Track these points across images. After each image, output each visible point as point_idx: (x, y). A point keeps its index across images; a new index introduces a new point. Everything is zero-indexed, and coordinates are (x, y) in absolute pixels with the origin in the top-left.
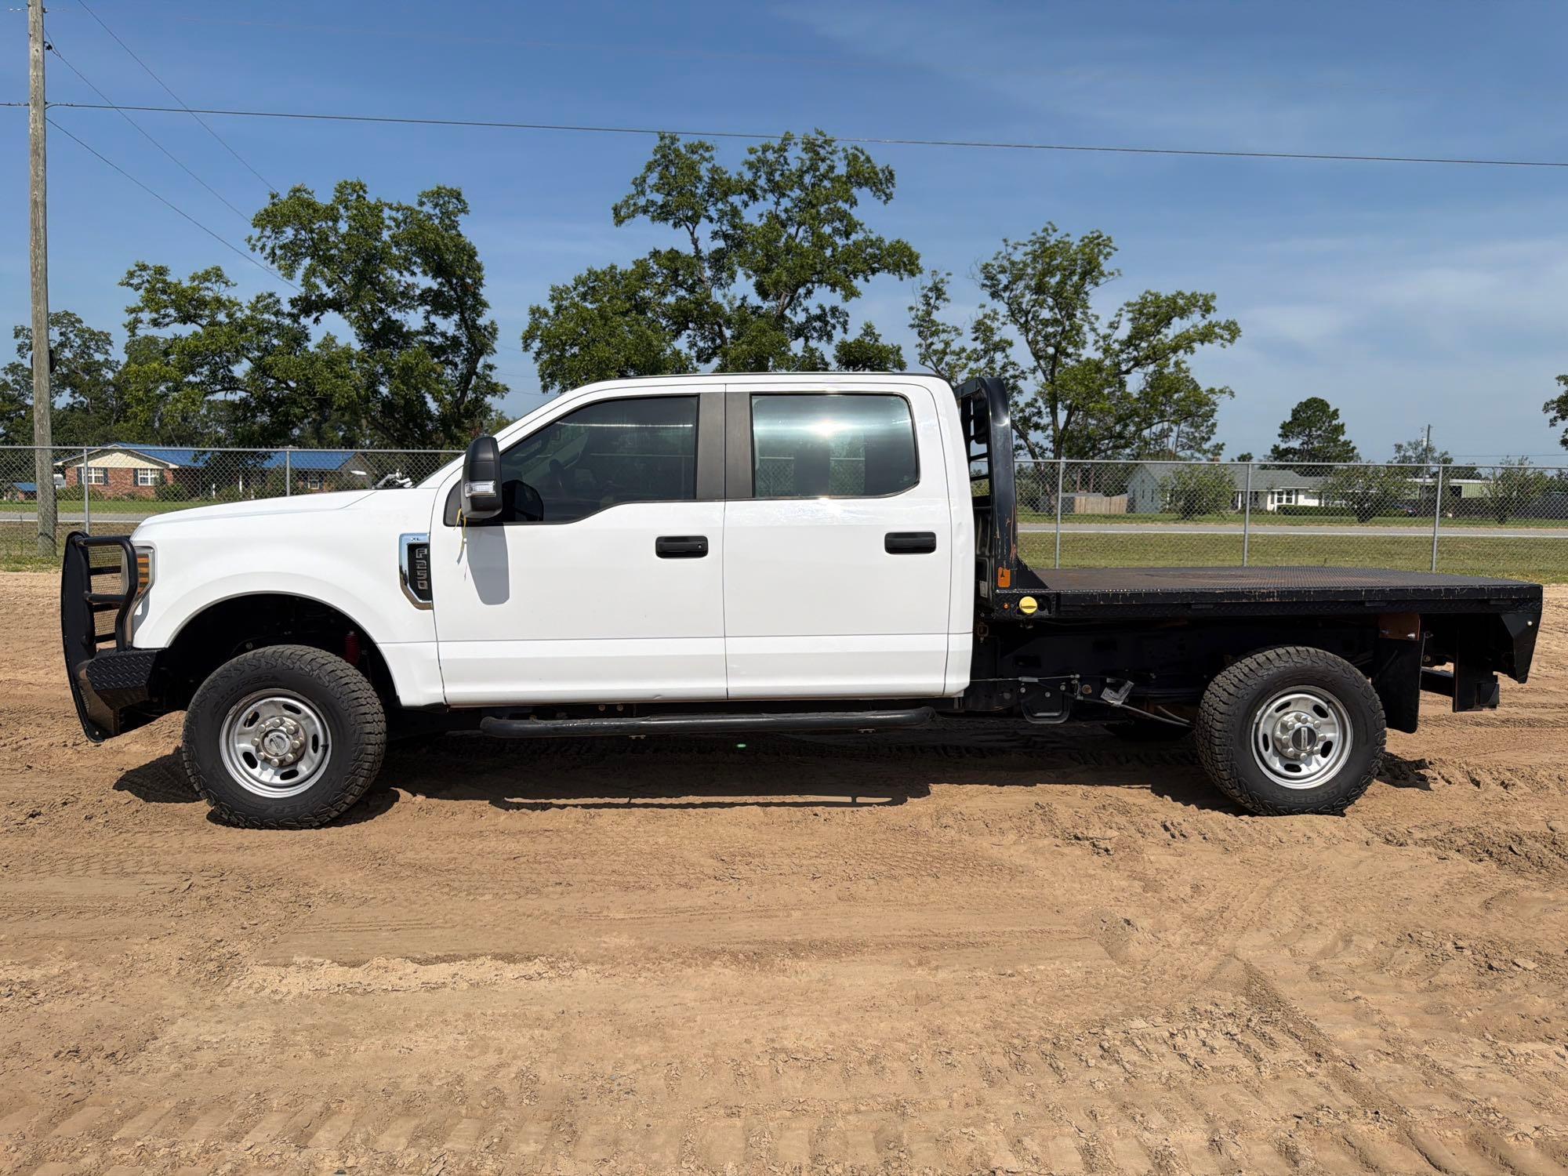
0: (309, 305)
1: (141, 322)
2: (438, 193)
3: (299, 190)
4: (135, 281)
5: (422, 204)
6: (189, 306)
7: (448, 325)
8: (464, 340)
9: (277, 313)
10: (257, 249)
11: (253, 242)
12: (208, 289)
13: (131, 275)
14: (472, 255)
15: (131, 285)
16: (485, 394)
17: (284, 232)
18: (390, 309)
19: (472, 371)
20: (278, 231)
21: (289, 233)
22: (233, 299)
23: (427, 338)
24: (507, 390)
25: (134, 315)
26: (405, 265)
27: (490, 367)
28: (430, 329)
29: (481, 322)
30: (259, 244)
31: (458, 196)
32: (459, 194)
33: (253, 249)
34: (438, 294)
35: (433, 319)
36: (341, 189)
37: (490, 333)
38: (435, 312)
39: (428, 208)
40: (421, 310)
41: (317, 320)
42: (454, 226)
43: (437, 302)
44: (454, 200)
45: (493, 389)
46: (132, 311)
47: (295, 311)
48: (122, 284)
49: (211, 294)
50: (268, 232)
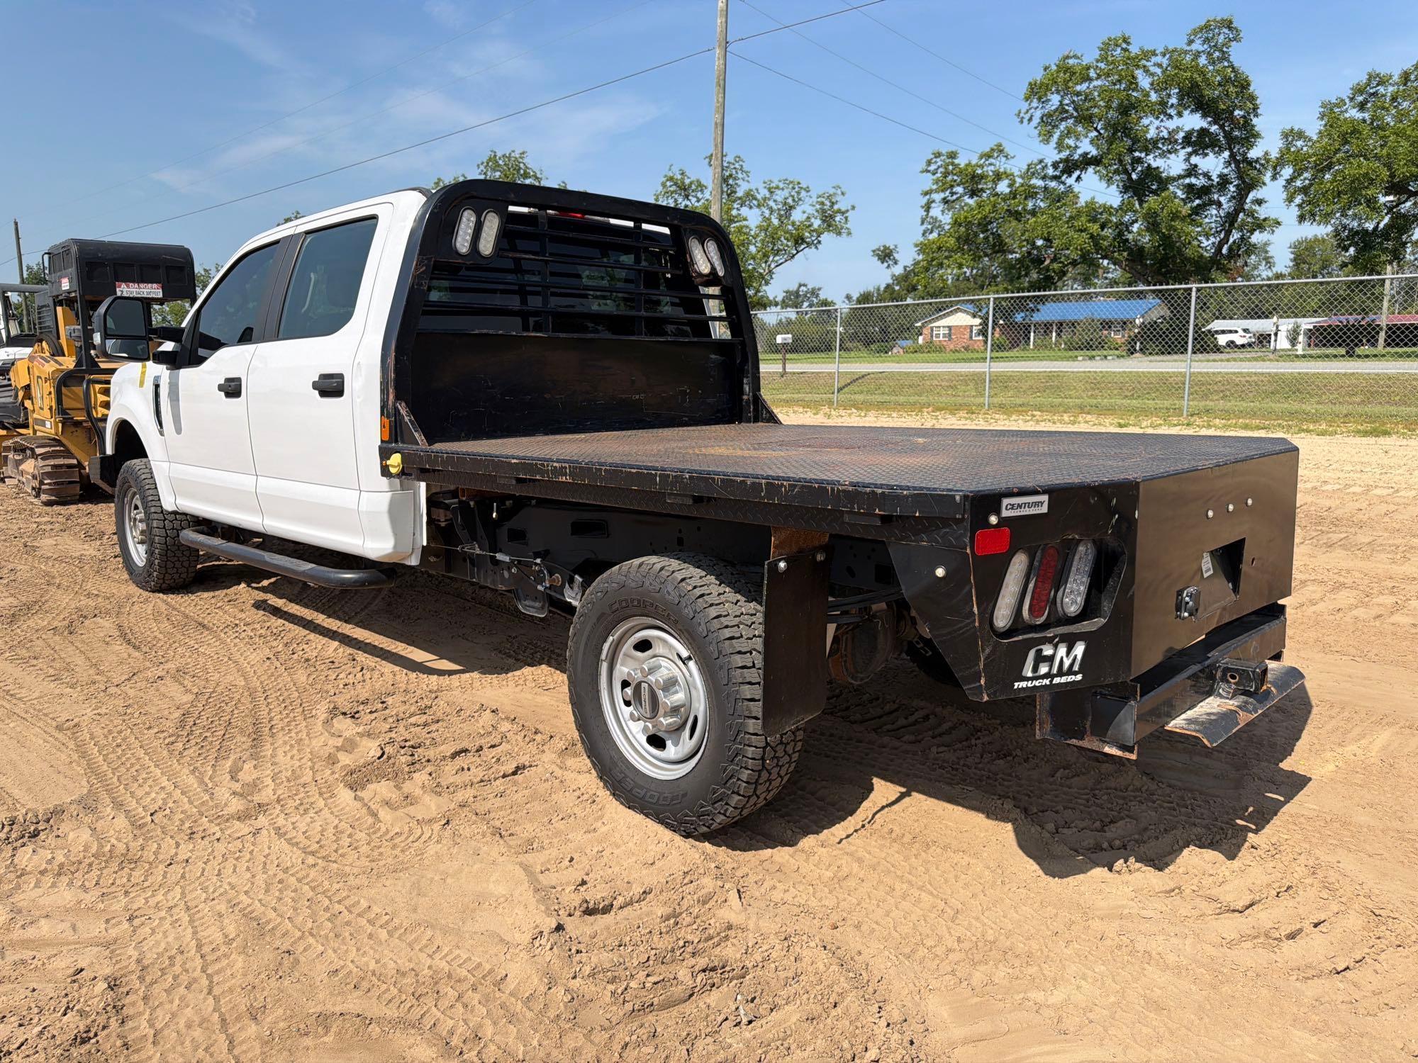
0: (1070, 166)
1: (933, 201)
2: (1207, 27)
3: (1068, 57)
4: (932, 168)
5: (1190, 42)
6: (973, 182)
7: (1213, 164)
8: (1233, 175)
9: (1044, 178)
10: (1025, 121)
11: (1022, 115)
12: (990, 164)
13: (929, 163)
14: (1244, 85)
15: (929, 171)
16: (1252, 232)
17: (1049, 100)
18: (1150, 157)
19: (1239, 208)
20: (1043, 100)
21: (1055, 99)
22: (1008, 171)
23: (1187, 181)
24: (1279, 223)
25: (928, 197)
26: (1161, 110)
27: (1259, 202)
28: (1192, 171)
29: (1254, 154)
30: (1027, 117)
31: (1228, 24)
32: (1231, 22)
33: (1022, 122)
34: (1203, 132)
35: (1194, 160)
36: (1106, 47)
37: (1262, 165)
38: (1195, 152)
39: (1197, 46)
40: (1182, 153)
41: (1079, 179)
42: (1225, 57)
43: (1200, 142)
44: (1226, 31)
45: (1260, 225)
46: (926, 193)
47: (1057, 173)
48: (922, 172)
49: (992, 168)
50: (1035, 103)
